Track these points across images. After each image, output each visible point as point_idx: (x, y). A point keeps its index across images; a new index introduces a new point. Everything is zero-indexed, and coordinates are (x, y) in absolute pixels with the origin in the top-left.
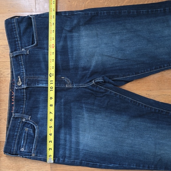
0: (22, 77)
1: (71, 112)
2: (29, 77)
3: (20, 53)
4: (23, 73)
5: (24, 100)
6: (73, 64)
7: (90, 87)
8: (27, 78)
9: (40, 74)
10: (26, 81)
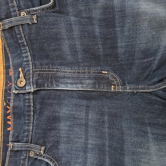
0: (26, 69)
1: (123, 142)
2: (40, 71)
3: (18, 21)
4: (28, 61)
5: (29, 116)
6: (124, 44)
7: (160, 92)
8: (36, 71)
9: (61, 65)
10: (34, 79)
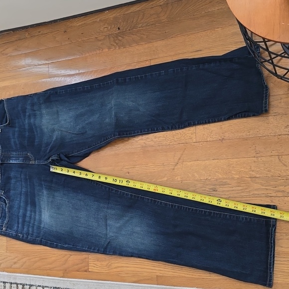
2: (4, 154)
9: (12, 151)
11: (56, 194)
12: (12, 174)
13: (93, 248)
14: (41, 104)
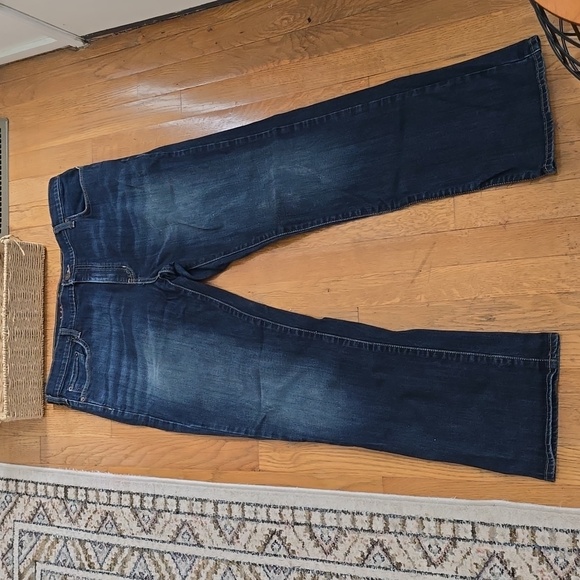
0: (71, 266)
1: (132, 328)
2: (79, 267)
3: (63, 226)
4: (73, 259)
6: (139, 241)
9: (94, 261)
10: (75, 273)
11: (170, 336)
12: (94, 302)
13: (237, 429)
14: (142, 176)
